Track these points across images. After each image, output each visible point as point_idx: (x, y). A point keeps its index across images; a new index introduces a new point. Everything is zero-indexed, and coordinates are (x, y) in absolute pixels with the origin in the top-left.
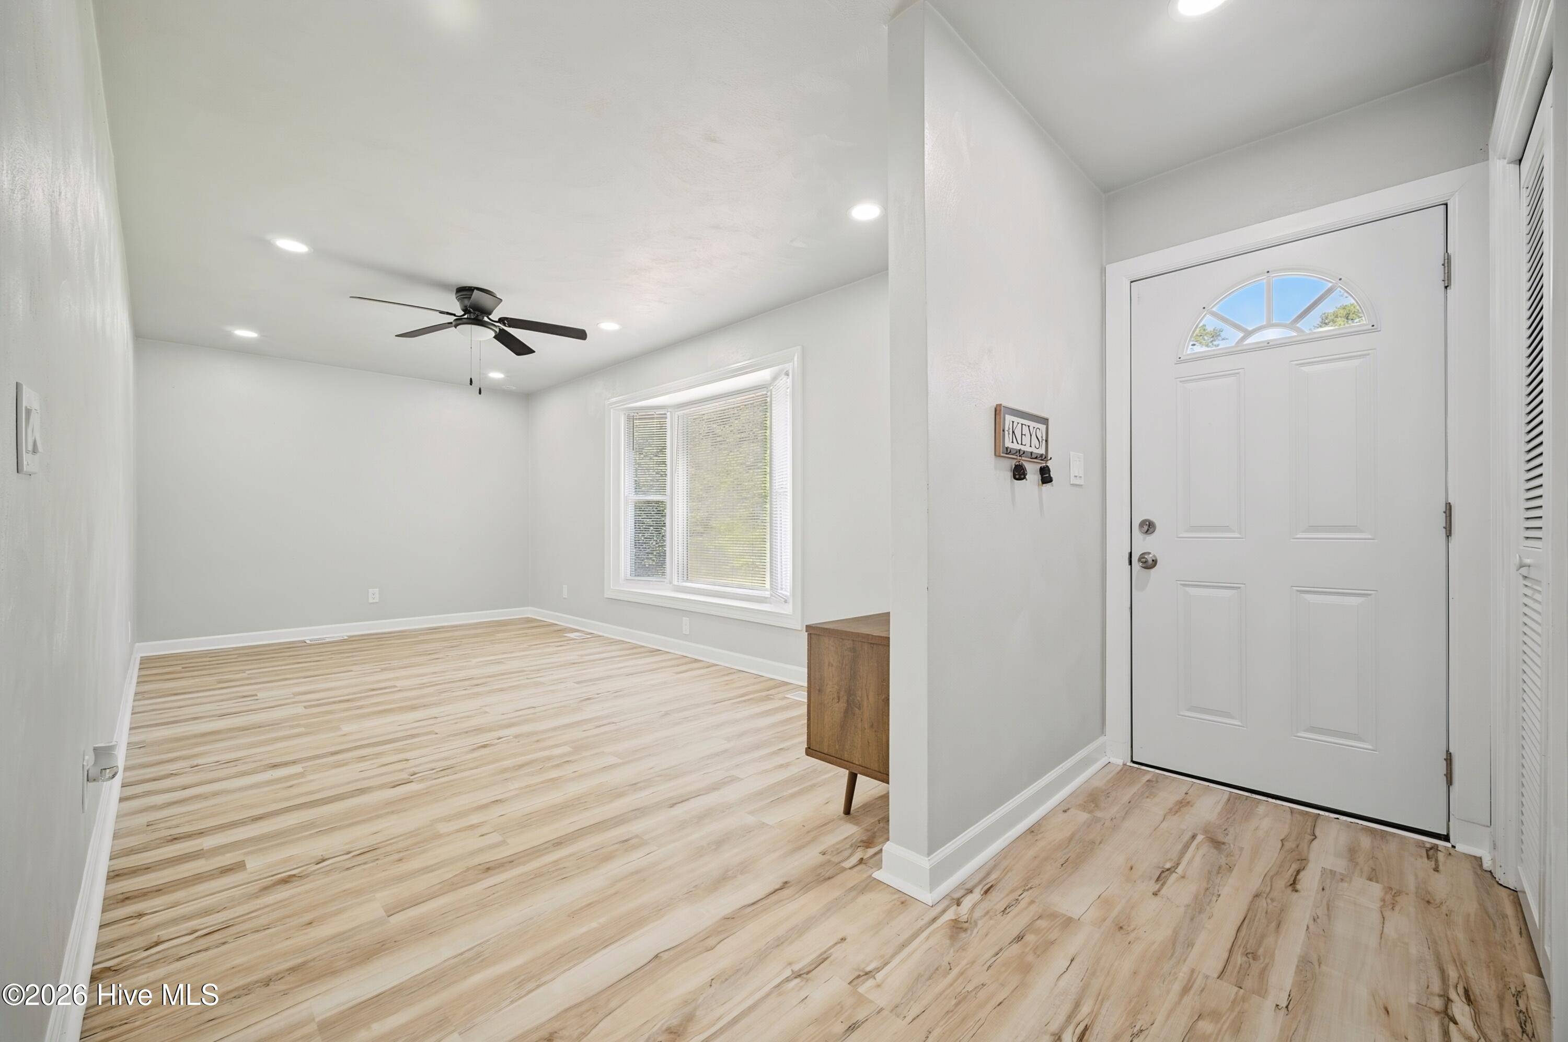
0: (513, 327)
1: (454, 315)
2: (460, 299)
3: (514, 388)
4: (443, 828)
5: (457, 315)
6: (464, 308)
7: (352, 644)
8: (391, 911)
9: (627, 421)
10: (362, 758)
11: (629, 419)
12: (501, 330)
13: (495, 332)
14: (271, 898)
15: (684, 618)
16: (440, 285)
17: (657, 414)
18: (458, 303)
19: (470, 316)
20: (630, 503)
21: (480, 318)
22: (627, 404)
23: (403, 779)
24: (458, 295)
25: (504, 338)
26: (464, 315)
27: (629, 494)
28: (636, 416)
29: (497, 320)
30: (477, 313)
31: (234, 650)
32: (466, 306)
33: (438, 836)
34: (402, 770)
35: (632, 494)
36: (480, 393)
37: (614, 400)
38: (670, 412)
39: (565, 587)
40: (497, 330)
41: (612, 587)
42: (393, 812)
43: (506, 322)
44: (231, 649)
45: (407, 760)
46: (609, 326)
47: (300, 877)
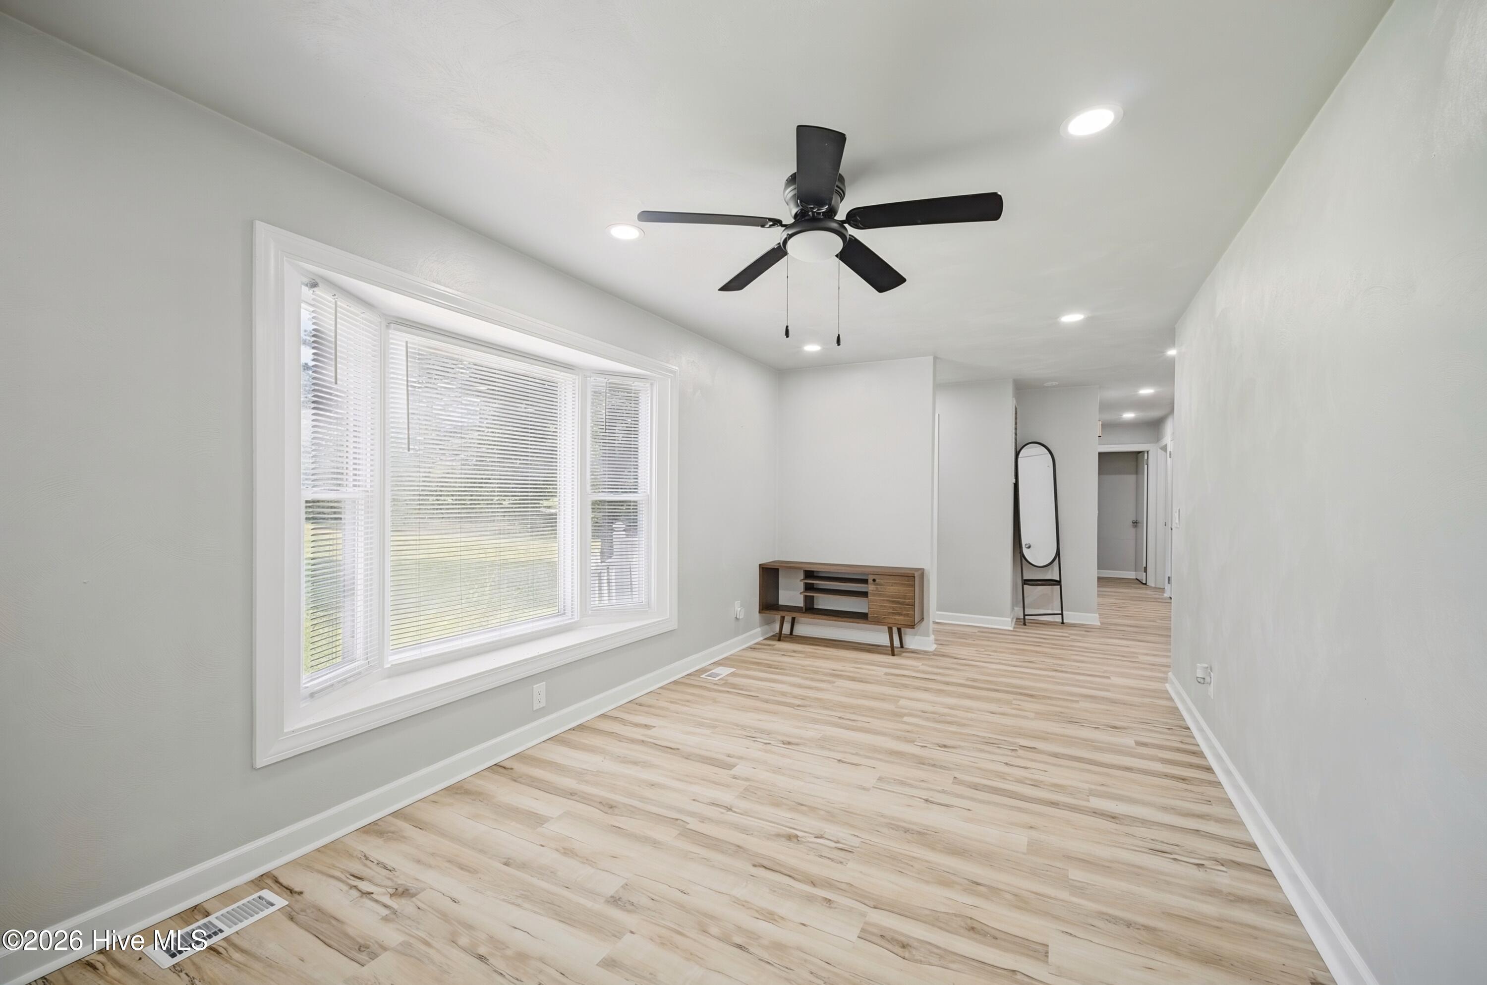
4: (1032, 715)
8: (1078, 701)
10: (1036, 784)
14: (1125, 725)
23: (1024, 750)
33: (1036, 713)
34: (1019, 757)
42: (1048, 733)
45: (1006, 764)
47: (1108, 726)
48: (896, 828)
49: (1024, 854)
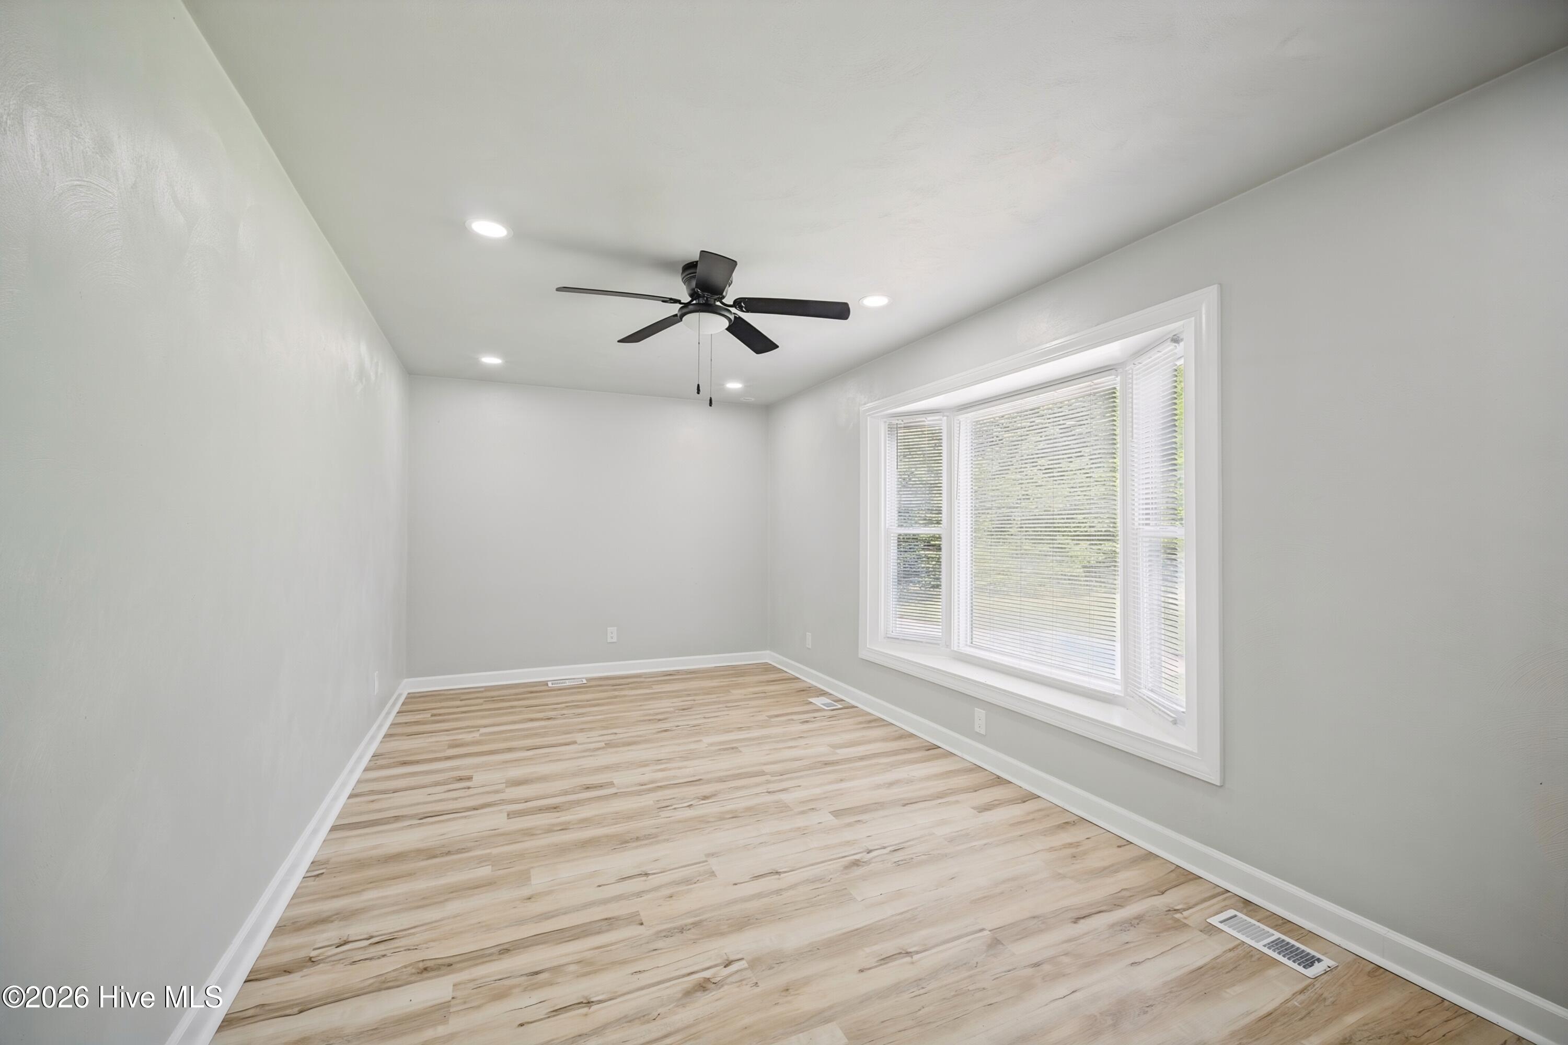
0: (751, 312)
1: (679, 302)
2: (687, 281)
3: (753, 399)
5: (682, 302)
6: (691, 292)
7: (586, 693)
9: (889, 431)
11: (891, 428)
12: (738, 319)
13: (729, 319)
15: (976, 709)
16: (663, 264)
17: (929, 421)
18: (684, 287)
19: (699, 301)
20: (892, 538)
21: (711, 301)
22: (887, 409)
24: (684, 275)
25: (740, 329)
26: (692, 301)
27: (891, 526)
28: (901, 424)
29: (732, 304)
30: (706, 294)
31: (485, 691)
32: (693, 290)
35: (894, 526)
36: (711, 404)
37: (870, 405)
38: (947, 416)
39: (809, 634)
40: (732, 317)
41: (868, 646)
43: (742, 304)
44: (482, 689)
46: (875, 301)
48: (647, 837)
49: (532, 868)
